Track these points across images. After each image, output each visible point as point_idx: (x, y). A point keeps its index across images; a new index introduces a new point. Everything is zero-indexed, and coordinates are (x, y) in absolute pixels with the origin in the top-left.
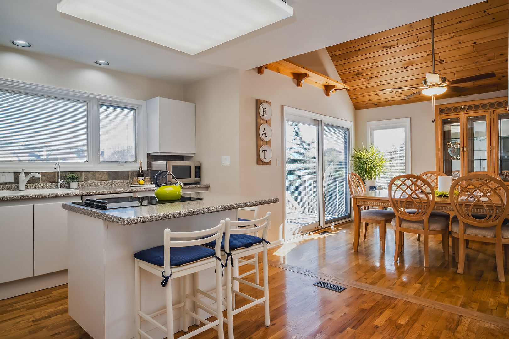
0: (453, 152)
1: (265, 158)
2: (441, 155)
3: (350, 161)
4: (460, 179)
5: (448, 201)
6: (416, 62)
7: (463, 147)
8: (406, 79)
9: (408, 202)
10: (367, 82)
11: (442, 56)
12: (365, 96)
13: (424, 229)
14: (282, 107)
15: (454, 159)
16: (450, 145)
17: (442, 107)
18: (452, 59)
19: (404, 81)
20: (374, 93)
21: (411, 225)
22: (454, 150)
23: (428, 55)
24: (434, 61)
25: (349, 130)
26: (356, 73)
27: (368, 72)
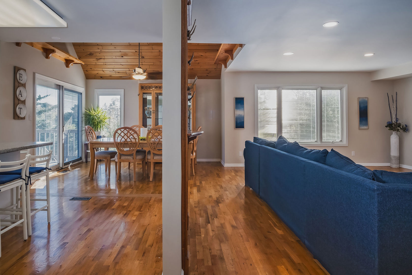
0: (148, 113)
1: (20, 114)
2: (142, 115)
3: (82, 117)
4: (152, 129)
5: (146, 142)
6: (129, 55)
7: (153, 111)
8: (122, 64)
9: (125, 144)
10: (96, 61)
11: (144, 54)
12: (94, 70)
13: (133, 159)
14: (34, 74)
15: (148, 118)
16: (146, 109)
17: (143, 85)
18: (149, 57)
19: (121, 65)
20: (101, 69)
21: (127, 157)
22: (148, 112)
23: (136, 52)
24: (139, 56)
25: (81, 94)
26: (89, 53)
27: (98, 55)
